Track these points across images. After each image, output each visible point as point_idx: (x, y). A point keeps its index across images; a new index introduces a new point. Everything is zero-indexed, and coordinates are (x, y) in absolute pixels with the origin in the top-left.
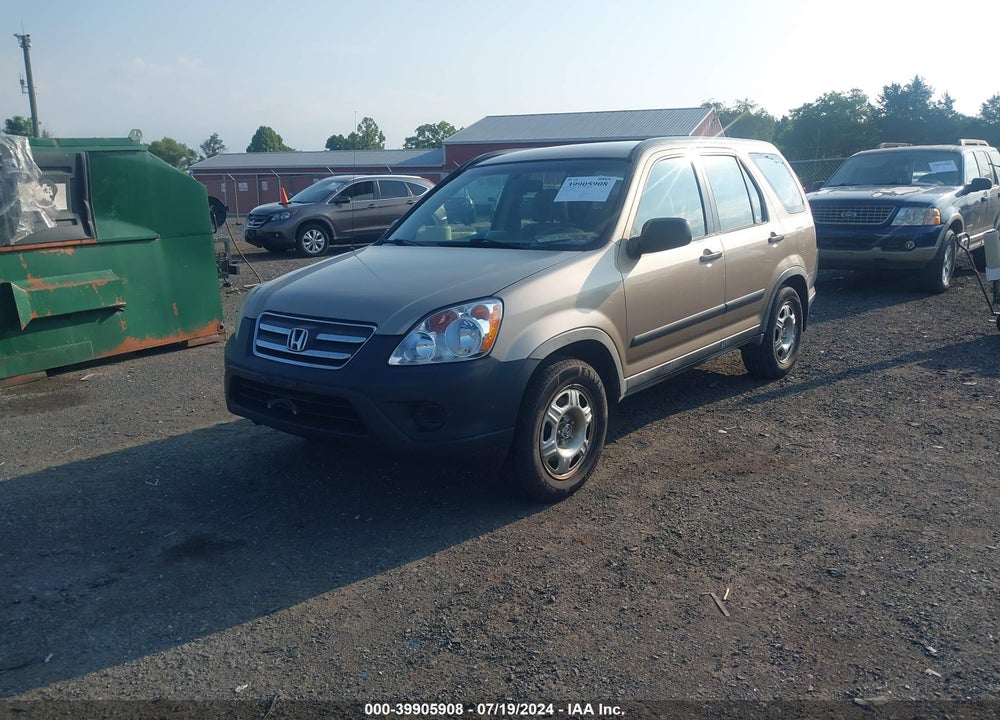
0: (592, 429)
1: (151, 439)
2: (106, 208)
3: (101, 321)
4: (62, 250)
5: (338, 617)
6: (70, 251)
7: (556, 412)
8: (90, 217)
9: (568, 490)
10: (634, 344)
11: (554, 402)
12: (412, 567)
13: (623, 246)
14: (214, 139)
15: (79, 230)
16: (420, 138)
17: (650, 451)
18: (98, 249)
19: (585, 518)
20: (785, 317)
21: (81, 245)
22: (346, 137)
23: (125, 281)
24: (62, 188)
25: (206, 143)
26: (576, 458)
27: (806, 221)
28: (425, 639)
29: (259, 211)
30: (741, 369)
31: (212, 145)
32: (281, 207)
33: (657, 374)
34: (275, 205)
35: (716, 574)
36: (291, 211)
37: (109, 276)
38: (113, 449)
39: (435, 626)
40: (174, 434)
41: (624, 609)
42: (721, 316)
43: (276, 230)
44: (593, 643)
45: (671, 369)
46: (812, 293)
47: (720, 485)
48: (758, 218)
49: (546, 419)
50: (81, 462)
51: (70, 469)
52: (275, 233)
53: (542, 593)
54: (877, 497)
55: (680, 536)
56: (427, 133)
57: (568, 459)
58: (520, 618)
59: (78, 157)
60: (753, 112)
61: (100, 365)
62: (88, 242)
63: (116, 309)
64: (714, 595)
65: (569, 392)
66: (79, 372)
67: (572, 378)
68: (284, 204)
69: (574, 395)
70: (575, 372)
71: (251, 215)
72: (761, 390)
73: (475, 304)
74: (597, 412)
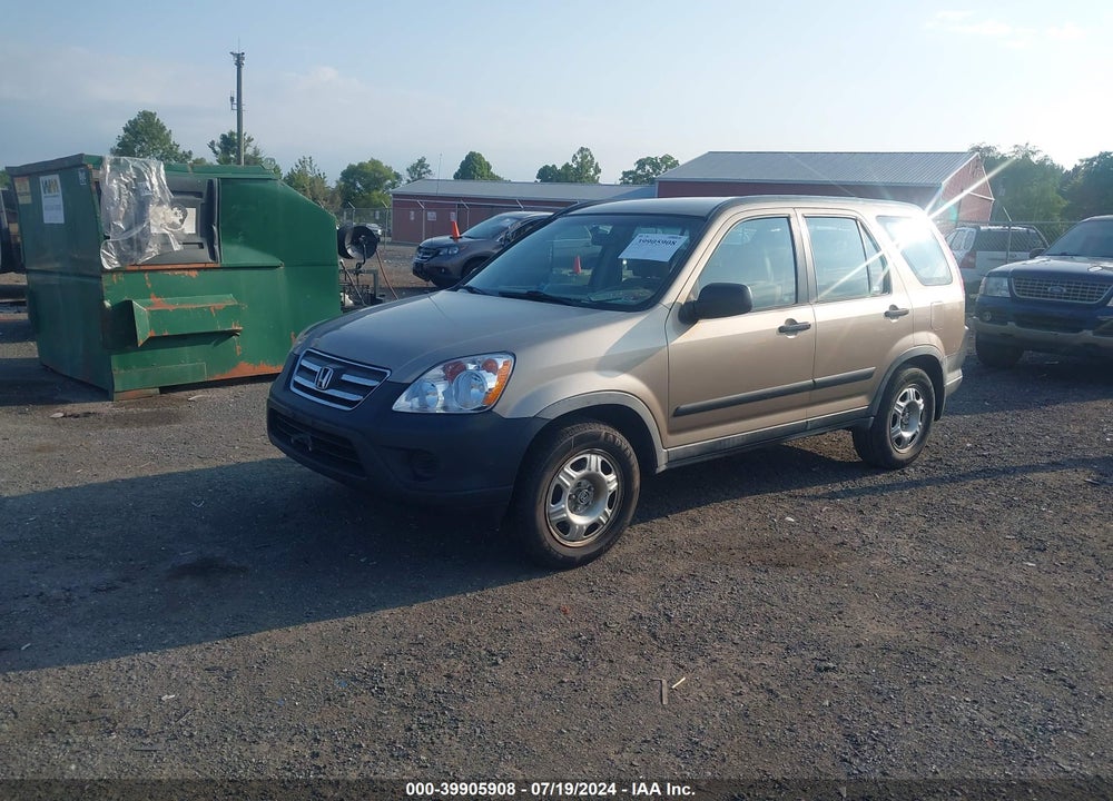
0: (618, 498)
1: (219, 463)
2: (233, 233)
3: (217, 344)
4: (186, 273)
5: (289, 649)
6: (194, 274)
7: (569, 476)
8: (216, 241)
9: (578, 558)
10: (678, 413)
11: (569, 465)
12: (385, 614)
13: (676, 310)
14: (421, 163)
15: (205, 253)
16: (639, 172)
17: (699, 531)
18: (221, 272)
19: (585, 590)
20: (907, 401)
21: (206, 269)
22: (559, 167)
23: (245, 307)
24: (192, 212)
25: (412, 167)
26: (592, 528)
27: (953, 295)
28: (356, 680)
29: (431, 244)
30: (853, 456)
31: (419, 169)
32: (452, 241)
33: (711, 449)
34: (446, 239)
35: (682, 662)
36: (460, 246)
37: (229, 300)
38: (181, 469)
39: (373, 671)
40: (243, 460)
41: (563, 682)
42: (808, 393)
43: (444, 265)
44: (511, 709)
45: (736, 444)
46: (952, 378)
47: (748, 573)
48: (876, 288)
49: (556, 482)
50: (148, 477)
51: (132, 483)
52: (441, 268)
53: (493, 655)
54: (917, 608)
55: (669, 619)
56: (647, 167)
57: (581, 527)
58: (456, 674)
59: (211, 183)
60: (1034, 159)
61: (211, 387)
62: (212, 265)
63: (233, 333)
64: (664, 682)
65: (588, 456)
66: (191, 392)
67: (592, 444)
68: (455, 238)
69: (595, 461)
70: (596, 437)
71: (420, 248)
72: (866, 482)
73: (487, 357)
74: (625, 479)
